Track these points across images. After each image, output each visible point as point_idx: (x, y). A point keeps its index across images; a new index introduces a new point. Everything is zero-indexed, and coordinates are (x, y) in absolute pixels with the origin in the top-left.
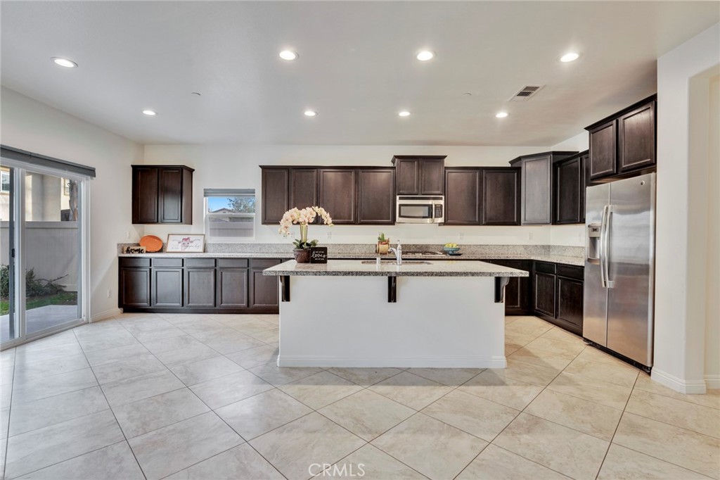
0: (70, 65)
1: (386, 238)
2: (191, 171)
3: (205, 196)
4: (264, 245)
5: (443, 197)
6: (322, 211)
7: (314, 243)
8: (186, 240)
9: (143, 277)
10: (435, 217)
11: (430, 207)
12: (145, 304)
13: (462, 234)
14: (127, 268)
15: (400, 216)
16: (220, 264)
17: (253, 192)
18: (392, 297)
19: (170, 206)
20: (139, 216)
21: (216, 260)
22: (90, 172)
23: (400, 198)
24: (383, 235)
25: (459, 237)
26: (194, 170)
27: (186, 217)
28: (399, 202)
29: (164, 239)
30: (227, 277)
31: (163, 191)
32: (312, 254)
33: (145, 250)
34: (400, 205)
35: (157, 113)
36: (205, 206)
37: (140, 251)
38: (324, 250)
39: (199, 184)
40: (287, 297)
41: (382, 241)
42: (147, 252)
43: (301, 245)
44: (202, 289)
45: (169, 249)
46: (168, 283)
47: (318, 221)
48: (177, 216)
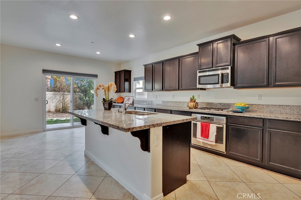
0: (60, 45)
3: (134, 81)
5: (230, 67)
8: (129, 98)
11: (218, 75)
13: (260, 96)
15: (199, 84)
22: (96, 76)
23: (199, 72)
24: (193, 97)
25: (257, 98)
26: (131, 71)
28: (199, 74)
29: (124, 98)
33: (116, 102)
34: (200, 77)
35: (101, 53)
42: (117, 103)
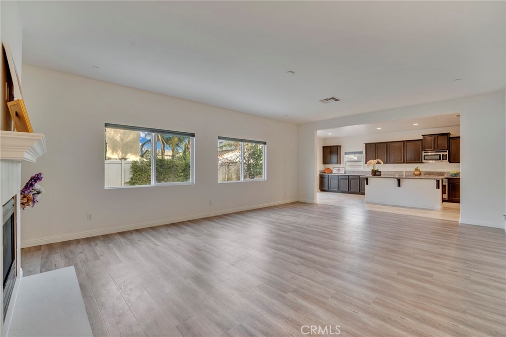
1: (419, 169)
2: (340, 146)
3: (345, 154)
4: (366, 171)
5: (447, 151)
6: (380, 160)
7: (377, 170)
8: (339, 169)
9: (326, 180)
10: (443, 159)
11: (440, 155)
12: (326, 189)
14: (322, 177)
15: (424, 159)
16: (350, 177)
17: (362, 152)
18: (399, 185)
19: (334, 158)
20: (325, 161)
21: (349, 176)
23: (425, 153)
27: (339, 162)
29: (332, 169)
30: (352, 182)
31: (331, 153)
32: (376, 173)
34: (424, 155)
36: (345, 158)
37: (325, 173)
38: (380, 172)
39: (343, 151)
40: (367, 184)
41: (416, 170)
42: (327, 173)
43: (373, 170)
44: (344, 185)
45: (333, 172)
46: (334, 183)
47: (378, 163)
48: (336, 161)
